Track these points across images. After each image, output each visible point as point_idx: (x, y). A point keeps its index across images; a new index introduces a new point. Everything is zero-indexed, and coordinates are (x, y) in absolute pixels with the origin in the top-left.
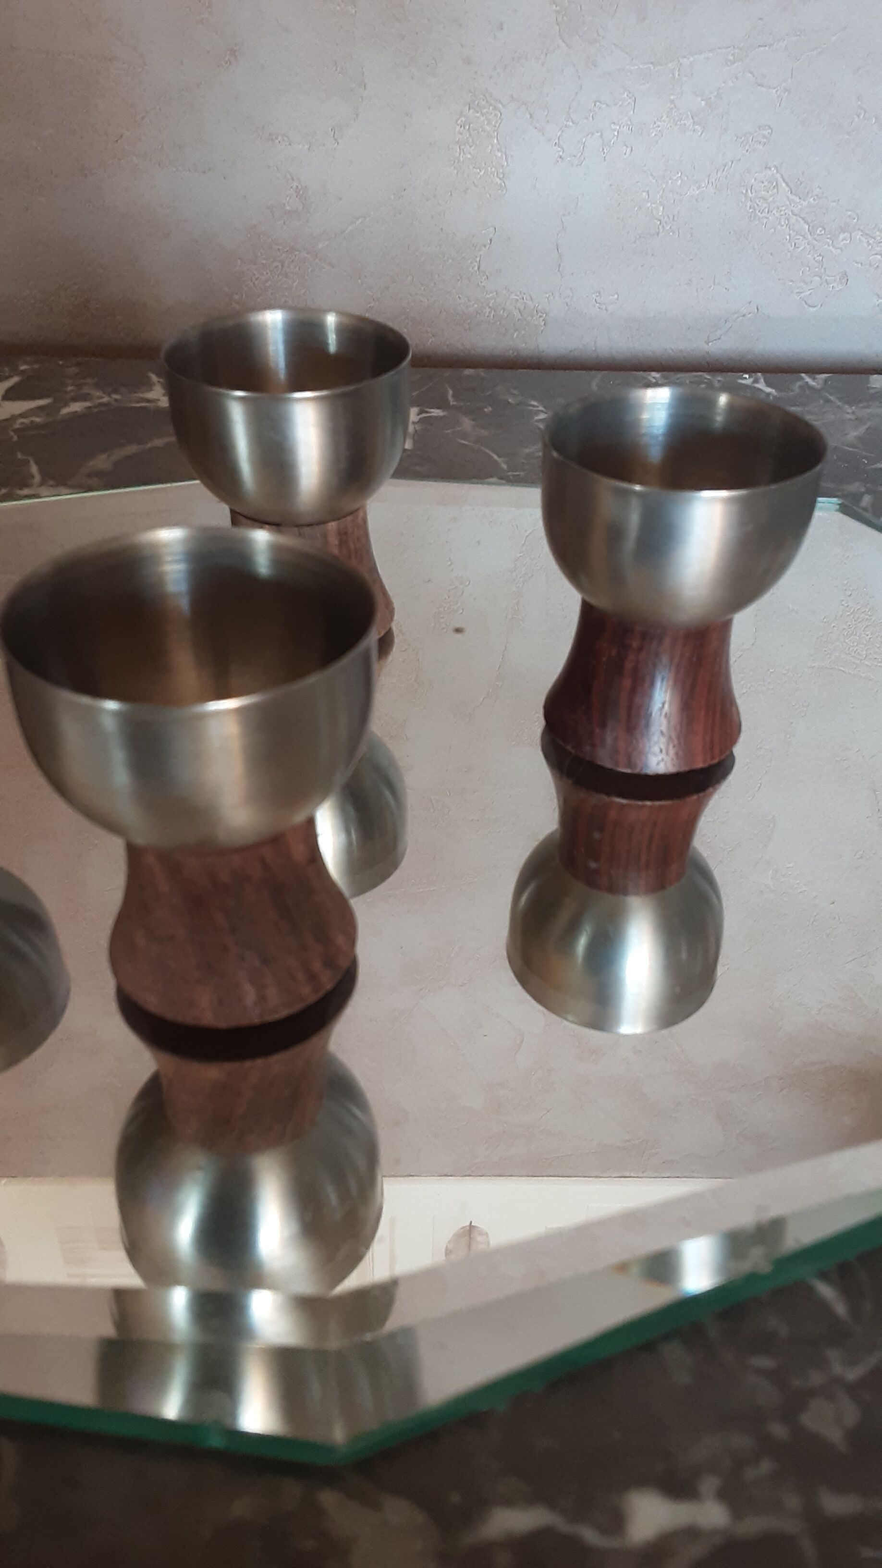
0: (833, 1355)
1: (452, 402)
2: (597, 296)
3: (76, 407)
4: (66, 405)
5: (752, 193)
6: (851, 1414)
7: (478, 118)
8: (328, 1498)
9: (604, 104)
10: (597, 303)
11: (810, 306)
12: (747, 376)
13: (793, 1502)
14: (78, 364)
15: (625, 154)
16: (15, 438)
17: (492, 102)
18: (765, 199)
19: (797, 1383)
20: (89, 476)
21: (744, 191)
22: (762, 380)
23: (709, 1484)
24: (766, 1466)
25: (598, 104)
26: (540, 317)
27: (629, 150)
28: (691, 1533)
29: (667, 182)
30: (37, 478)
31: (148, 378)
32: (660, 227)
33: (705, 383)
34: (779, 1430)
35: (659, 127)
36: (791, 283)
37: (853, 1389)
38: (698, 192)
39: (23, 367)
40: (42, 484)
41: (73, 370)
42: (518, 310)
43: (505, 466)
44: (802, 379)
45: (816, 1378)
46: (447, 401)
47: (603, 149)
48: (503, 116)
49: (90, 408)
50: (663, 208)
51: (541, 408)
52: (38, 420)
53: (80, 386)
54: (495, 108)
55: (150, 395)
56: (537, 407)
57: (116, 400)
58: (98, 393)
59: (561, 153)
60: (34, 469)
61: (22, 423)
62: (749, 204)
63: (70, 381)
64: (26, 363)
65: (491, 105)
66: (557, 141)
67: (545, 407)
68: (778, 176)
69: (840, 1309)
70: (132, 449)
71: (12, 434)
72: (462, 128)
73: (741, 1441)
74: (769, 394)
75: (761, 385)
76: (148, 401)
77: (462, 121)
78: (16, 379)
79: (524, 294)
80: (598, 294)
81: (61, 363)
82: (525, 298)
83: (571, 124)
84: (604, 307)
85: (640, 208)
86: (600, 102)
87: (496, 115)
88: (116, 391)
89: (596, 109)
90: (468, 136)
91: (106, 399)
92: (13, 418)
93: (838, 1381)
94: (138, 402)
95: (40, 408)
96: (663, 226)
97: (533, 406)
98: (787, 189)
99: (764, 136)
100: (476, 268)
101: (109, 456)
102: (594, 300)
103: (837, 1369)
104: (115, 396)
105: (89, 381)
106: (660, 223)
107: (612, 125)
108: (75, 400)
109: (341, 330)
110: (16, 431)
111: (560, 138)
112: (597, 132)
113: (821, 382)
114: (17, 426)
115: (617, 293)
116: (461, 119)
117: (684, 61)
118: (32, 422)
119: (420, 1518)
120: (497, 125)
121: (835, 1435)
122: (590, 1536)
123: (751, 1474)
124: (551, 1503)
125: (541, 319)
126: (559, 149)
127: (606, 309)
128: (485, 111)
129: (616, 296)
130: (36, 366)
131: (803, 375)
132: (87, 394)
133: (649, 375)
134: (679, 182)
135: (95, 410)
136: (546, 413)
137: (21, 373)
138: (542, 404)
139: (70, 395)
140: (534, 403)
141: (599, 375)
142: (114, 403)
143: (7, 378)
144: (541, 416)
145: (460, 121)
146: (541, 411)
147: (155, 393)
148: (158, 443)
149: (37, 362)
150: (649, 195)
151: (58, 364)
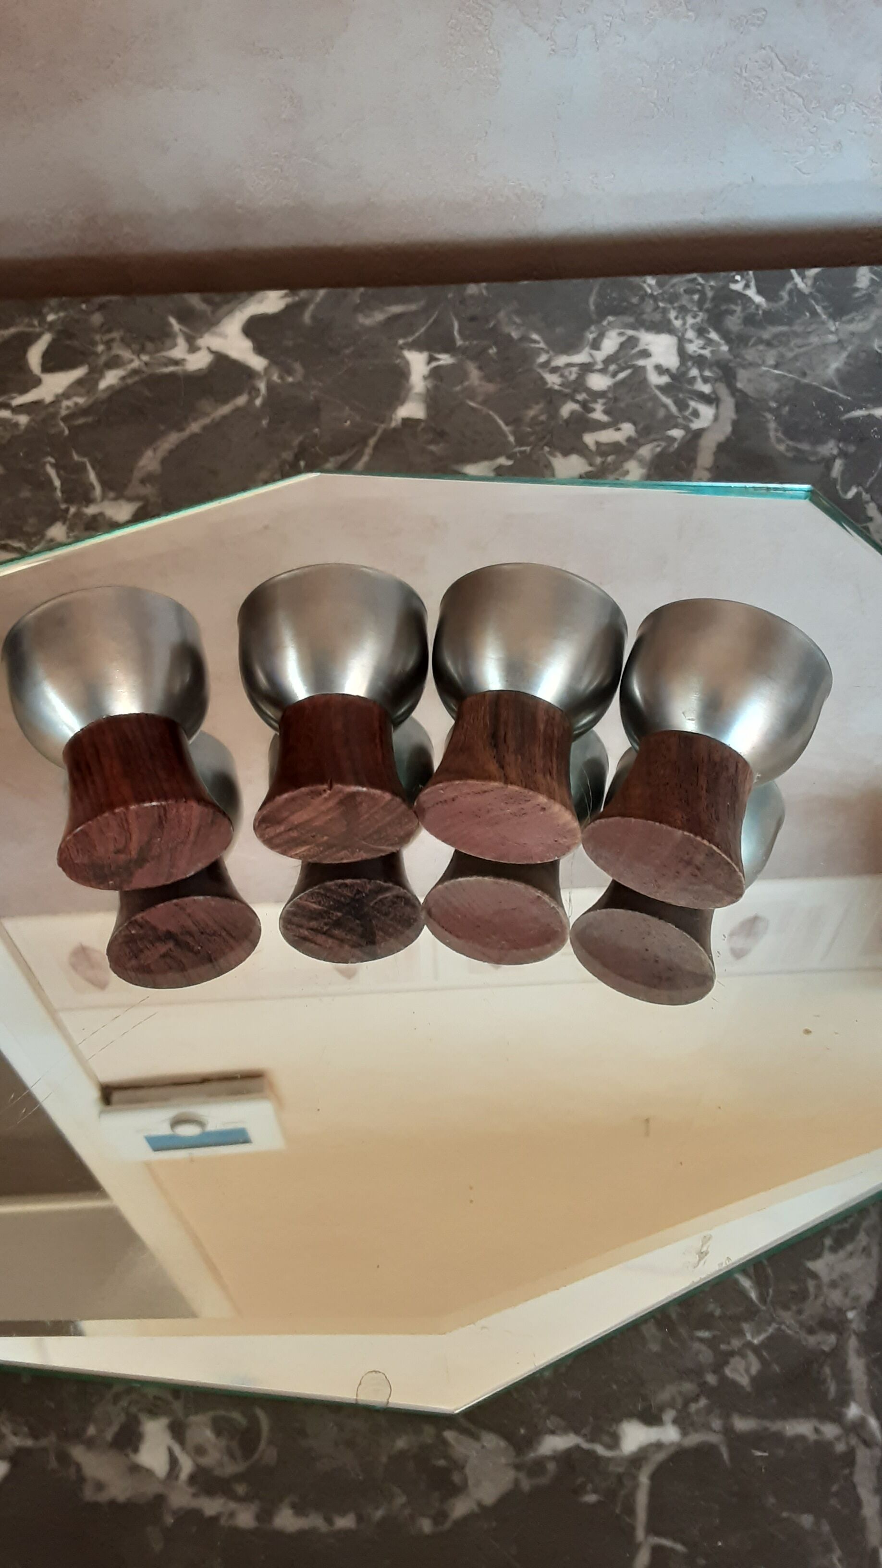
0: (746, 1326)
1: (459, 342)
2: (593, 178)
3: (111, 379)
4: (101, 375)
5: (746, 72)
6: (755, 1367)
7: (469, 19)
8: (450, 1435)
10: (593, 183)
11: (804, 173)
12: (738, 278)
13: (717, 1424)
14: (101, 307)
15: (618, 43)
16: (67, 432)
18: (759, 78)
19: (723, 1347)
20: (143, 482)
21: (739, 71)
22: (753, 284)
23: (669, 1415)
24: (703, 1402)
26: (538, 200)
27: (622, 39)
28: (658, 1446)
29: (662, 67)
30: (98, 491)
31: (171, 325)
32: (656, 109)
33: (698, 291)
34: (711, 1379)
35: (651, 16)
36: (786, 154)
37: (756, 1350)
38: (692, 75)
39: (51, 318)
40: (104, 497)
41: (97, 319)
42: (516, 196)
43: (511, 439)
44: (792, 278)
45: (736, 1343)
46: (452, 340)
47: (596, 40)
48: (494, 16)
49: (123, 377)
50: (658, 92)
51: (542, 345)
52: (81, 400)
53: (108, 344)
54: (486, 9)
55: (177, 352)
56: (538, 342)
57: (146, 364)
58: (126, 354)
59: (553, 47)
60: (92, 476)
61: (68, 407)
62: (743, 82)
63: (98, 337)
64: (52, 311)
65: (481, 6)
66: (549, 36)
67: (546, 342)
68: (773, 55)
69: (753, 1295)
70: (173, 439)
71: (62, 424)
72: (453, 29)
73: (688, 1387)
74: (758, 306)
75: (752, 293)
76: (176, 362)
77: (453, 24)
78: (45, 340)
79: (521, 180)
80: (594, 176)
81: (84, 306)
82: (522, 185)
83: (563, 18)
84: (601, 187)
85: (635, 93)
87: (487, 15)
88: (142, 350)
90: (459, 37)
91: (136, 364)
92: (58, 399)
93: (749, 1345)
94: (166, 365)
95: (79, 382)
97: (535, 342)
98: (782, 66)
99: (758, 19)
100: (473, 159)
101: (155, 450)
102: (590, 182)
103: (749, 1337)
104: (145, 358)
105: (116, 335)
106: (655, 106)
107: (605, 16)
108: (108, 366)
110: (65, 419)
111: (553, 33)
112: (590, 24)
113: (810, 282)
114: (64, 412)
118: (76, 404)
119: (503, 1444)
120: (489, 25)
121: (744, 1381)
122: (600, 1450)
123: (693, 1407)
124: (577, 1432)
125: (539, 202)
126: (552, 43)
127: (603, 189)
128: (476, 11)
129: (612, 176)
130: (62, 314)
131: (793, 271)
132: (118, 356)
133: (645, 282)
134: (673, 67)
135: (130, 381)
136: (547, 352)
137: (51, 326)
138: (543, 337)
139: (103, 360)
140: (535, 336)
141: (597, 284)
142: (145, 369)
143: (38, 336)
144: (543, 358)
145: (450, 23)
146: (542, 349)
147: (179, 351)
148: (195, 427)
149: (62, 307)
150: (643, 82)
151: (82, 310)
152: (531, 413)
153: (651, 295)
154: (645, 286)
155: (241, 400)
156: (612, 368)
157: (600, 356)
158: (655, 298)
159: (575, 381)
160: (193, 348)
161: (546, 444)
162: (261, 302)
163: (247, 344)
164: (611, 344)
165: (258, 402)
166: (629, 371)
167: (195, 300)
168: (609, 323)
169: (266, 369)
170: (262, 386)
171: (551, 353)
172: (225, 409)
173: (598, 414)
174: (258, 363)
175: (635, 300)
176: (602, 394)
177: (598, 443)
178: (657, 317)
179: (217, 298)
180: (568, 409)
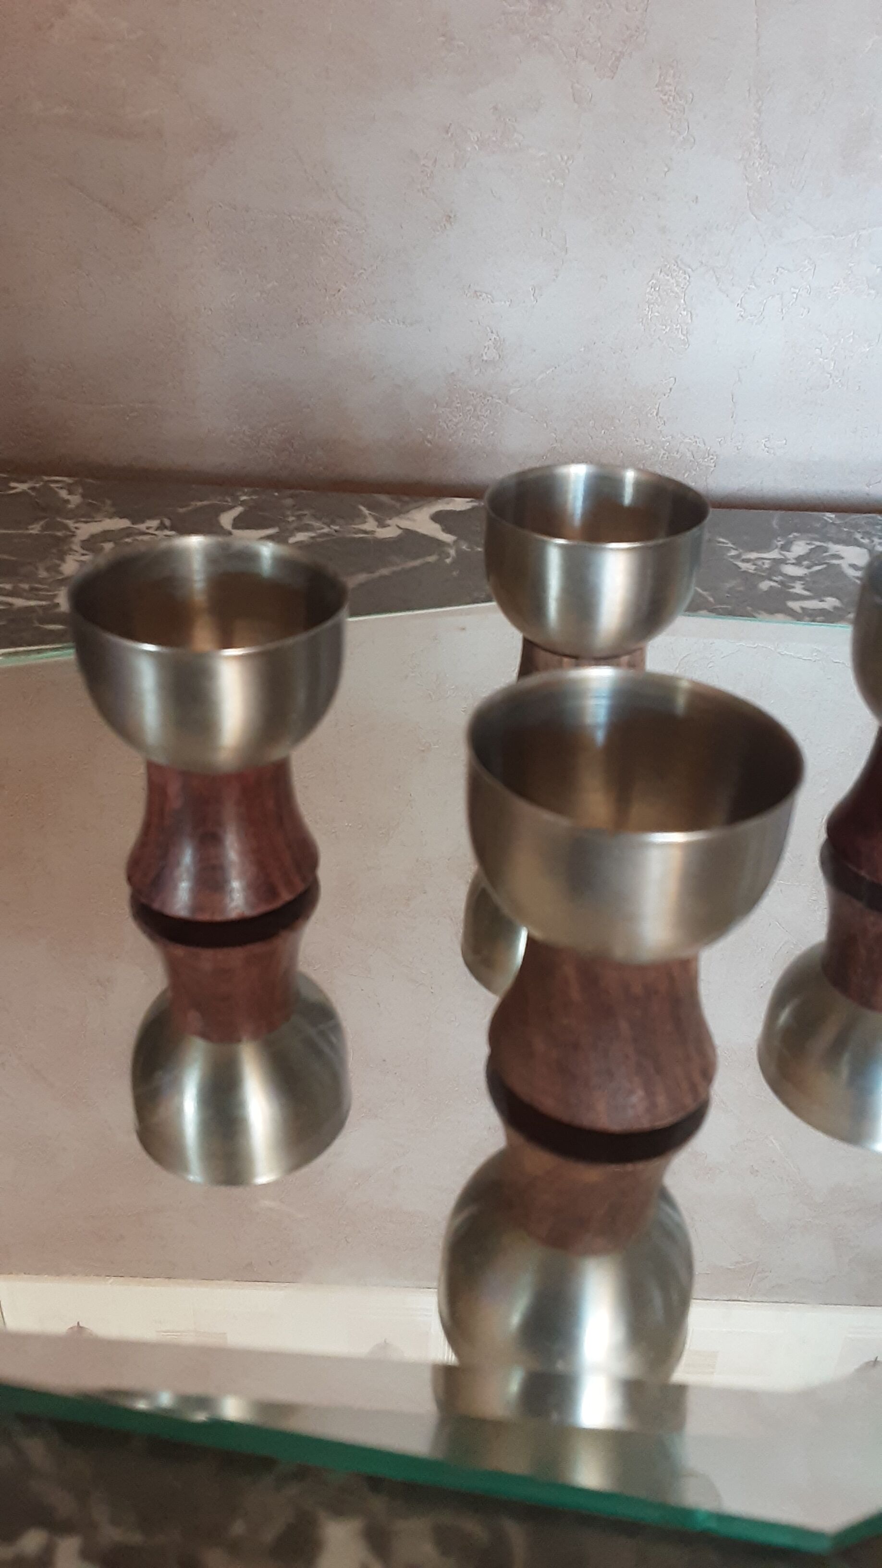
2: (766, 441)
3: (302, 537)
4: (292, 534)
7: (668, 280)
9: (786, 270)
10: (766, 447)
14: (291, 496)
15: (802, 315)
17: (683, 267)
25: (780, 269)
26: (712, 459)
27: (806, 310)
29: (840, 341)
31: (360, 510)
32: (831, 380)
35: (835, 290)
38: (868, 350)
39: (244, 498)
41: (289, 502)
42: (690, 453)
47: (782, 310)
48: (692, 279)
49: (312, 538)
50: (835, 364)
51: (730, 545)
53: (299, 517)
54: (685, 273)
55: (367, 526)
56: (727, 544)
57: (336, 531)
58: (317, 524)
59: (742, 313)
63: (289, 513)
64: (245, 494)
65: (680, 269)
66: (739, 302)
67: (734, 544)
72: (653, 289)
76: (365, 532)
77: (653, 283)
78: (239, 510)
79: (698, 438)
80: (767, 440)
81: (276, 494)
82: (698, 442)
83: (754, 287)
84: (772, 451)
85: (813, 363)
86: (783, 268)
87: (685, 278)
88: (333, 522)
89: (778, 274)
90: (657, 296)
91: (326, 530)
94: (356, 533)
96: (833, 380)
97: (723, 543)
100: (655, 414)
102: (763, 445)
104: (334, 527)
105: (307, 512)
106: (831, 376)
107: (792, 289)
108: (300, 529)
109: (638, 485)
111: (743, 299)
112: (778, 294)
115: (785, 439)
116: (652, 281)
117: (863, 232)
120: (685, 287)
125: (712, 461)
126: (741, 309)
127: (774, 454)
128: (675, 274)
129: (784, 441)
130: (254, 497)
132: (308, 525)
133: (824, 515)
134: (851, 340)
135: (319, 540)
136: (736, 549)
137: (243, 503)
138: (731, 541)
139: (295, 525)
140: (722, 540)
141: (778, 514)
142: (334, 533)
143: (231, 508)
144: (733, 553)
145: (651, 283)
146: (732, 548)
147: (370, 525)
148: (385, 571)
149: (254, 493)
150: (821, 352)
151: (274, 495)
152: (728, 585)
153: (833, 524)
154: (826, 518)
155: (432, 559)
156: (805, 563)
157: (791, 555)
158: (839, 526)
159: (769, 569)
160: (382, 525)
161: (748, 605)
162: (448, 503)
163: (437, 526)
164: (800, 548)
165: (448, 561)
166: (825, 566)
167: (384, 498)
168: (795, 537)
169: (455, 542)
170: (452, 552)
171: (741, 551)
172: (417, 563)
173: (798, 589)
174: (448, 538)
175: (818, 525)
176: (800, 578)
177: (803, 608)
178: (844, 536)
179: (406, 498)
180: (765, 585)
